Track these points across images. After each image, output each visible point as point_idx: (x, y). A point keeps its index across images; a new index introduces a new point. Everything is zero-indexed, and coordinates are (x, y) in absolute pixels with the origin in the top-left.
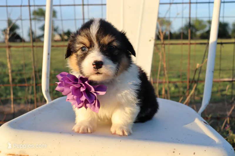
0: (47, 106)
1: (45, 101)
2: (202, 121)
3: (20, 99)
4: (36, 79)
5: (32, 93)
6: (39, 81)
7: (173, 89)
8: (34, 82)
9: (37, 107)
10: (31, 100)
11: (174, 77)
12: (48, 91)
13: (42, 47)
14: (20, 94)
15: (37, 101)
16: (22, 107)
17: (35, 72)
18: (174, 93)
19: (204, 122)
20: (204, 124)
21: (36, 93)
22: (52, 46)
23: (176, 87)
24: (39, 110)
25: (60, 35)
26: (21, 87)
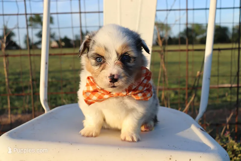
0: (45, 116)
1: (44, 111)
2: (198, 128)
3: (17, 109)
4: (33, 88)
5: (29, 102)
6: (37, 90)
7: (173, 95)
8: (32, 91)
9: (35, 117)
10: (29, 109)
11: (174, 83)
12: (46, 100)
13: (40, 55)
14: (17, 103)
15: (35, 111)
16: (19, 116)
17: (33, 80)
18: (174, 100)
19: (201, 129)
20: (200, 131)
21: (34, 102)
22: (50, 55)
23: (176, 93)
24: (37, 120)
25: (57, 42)
26: (18, 96)
